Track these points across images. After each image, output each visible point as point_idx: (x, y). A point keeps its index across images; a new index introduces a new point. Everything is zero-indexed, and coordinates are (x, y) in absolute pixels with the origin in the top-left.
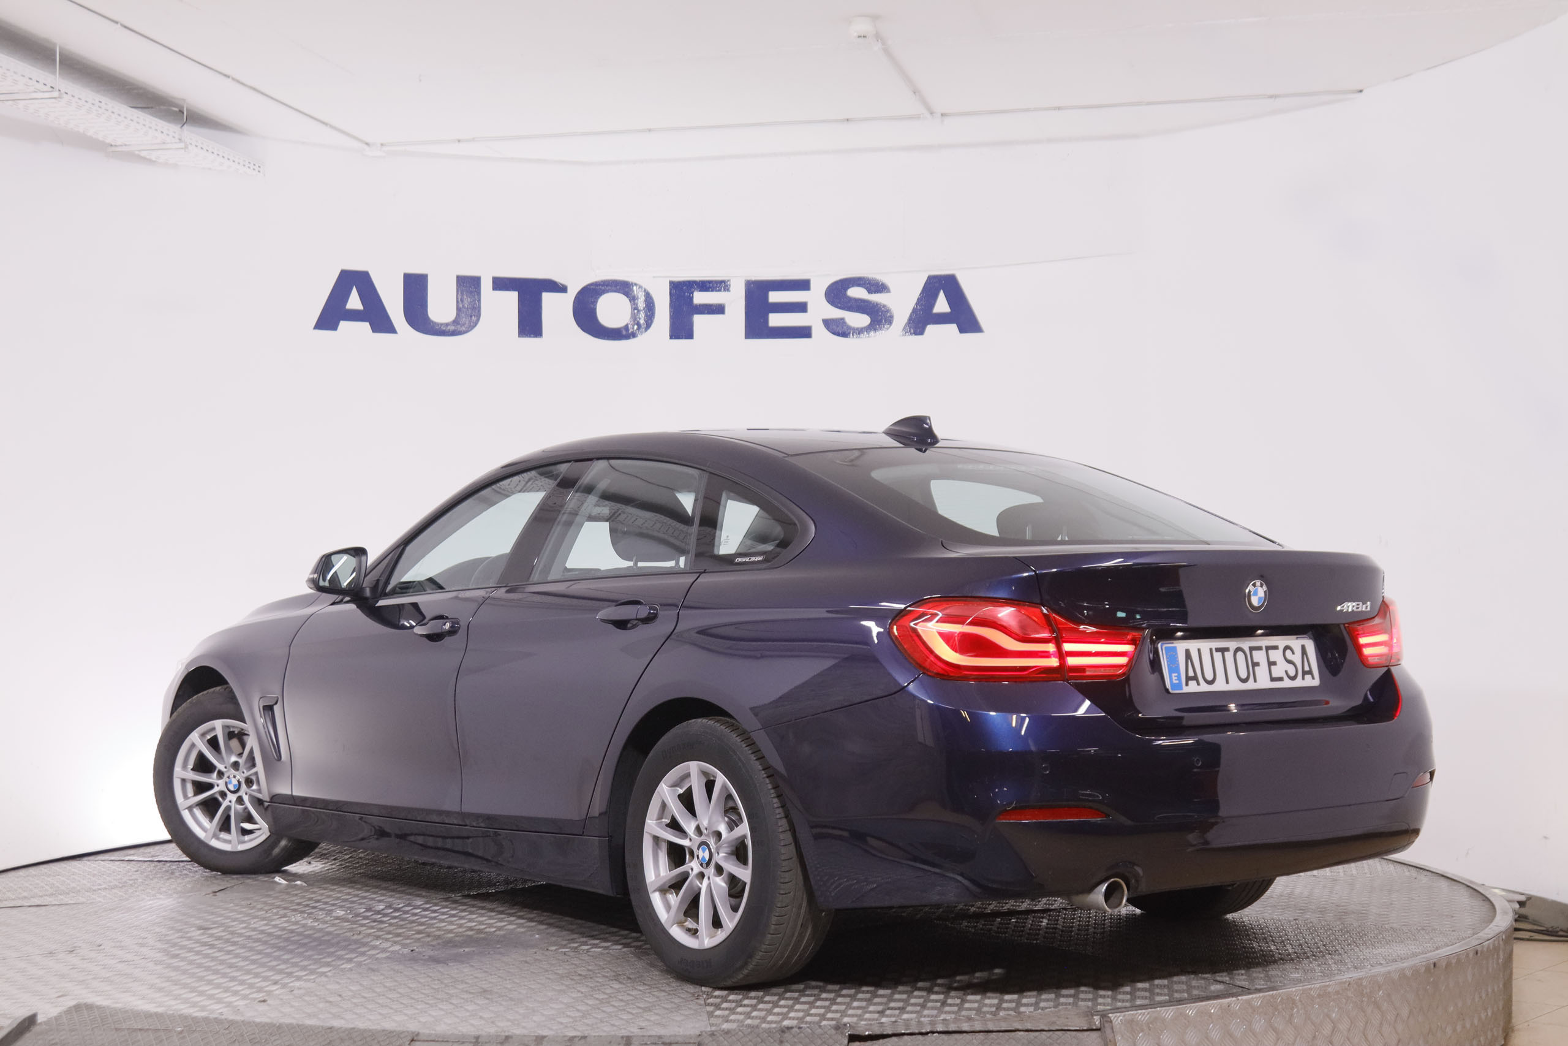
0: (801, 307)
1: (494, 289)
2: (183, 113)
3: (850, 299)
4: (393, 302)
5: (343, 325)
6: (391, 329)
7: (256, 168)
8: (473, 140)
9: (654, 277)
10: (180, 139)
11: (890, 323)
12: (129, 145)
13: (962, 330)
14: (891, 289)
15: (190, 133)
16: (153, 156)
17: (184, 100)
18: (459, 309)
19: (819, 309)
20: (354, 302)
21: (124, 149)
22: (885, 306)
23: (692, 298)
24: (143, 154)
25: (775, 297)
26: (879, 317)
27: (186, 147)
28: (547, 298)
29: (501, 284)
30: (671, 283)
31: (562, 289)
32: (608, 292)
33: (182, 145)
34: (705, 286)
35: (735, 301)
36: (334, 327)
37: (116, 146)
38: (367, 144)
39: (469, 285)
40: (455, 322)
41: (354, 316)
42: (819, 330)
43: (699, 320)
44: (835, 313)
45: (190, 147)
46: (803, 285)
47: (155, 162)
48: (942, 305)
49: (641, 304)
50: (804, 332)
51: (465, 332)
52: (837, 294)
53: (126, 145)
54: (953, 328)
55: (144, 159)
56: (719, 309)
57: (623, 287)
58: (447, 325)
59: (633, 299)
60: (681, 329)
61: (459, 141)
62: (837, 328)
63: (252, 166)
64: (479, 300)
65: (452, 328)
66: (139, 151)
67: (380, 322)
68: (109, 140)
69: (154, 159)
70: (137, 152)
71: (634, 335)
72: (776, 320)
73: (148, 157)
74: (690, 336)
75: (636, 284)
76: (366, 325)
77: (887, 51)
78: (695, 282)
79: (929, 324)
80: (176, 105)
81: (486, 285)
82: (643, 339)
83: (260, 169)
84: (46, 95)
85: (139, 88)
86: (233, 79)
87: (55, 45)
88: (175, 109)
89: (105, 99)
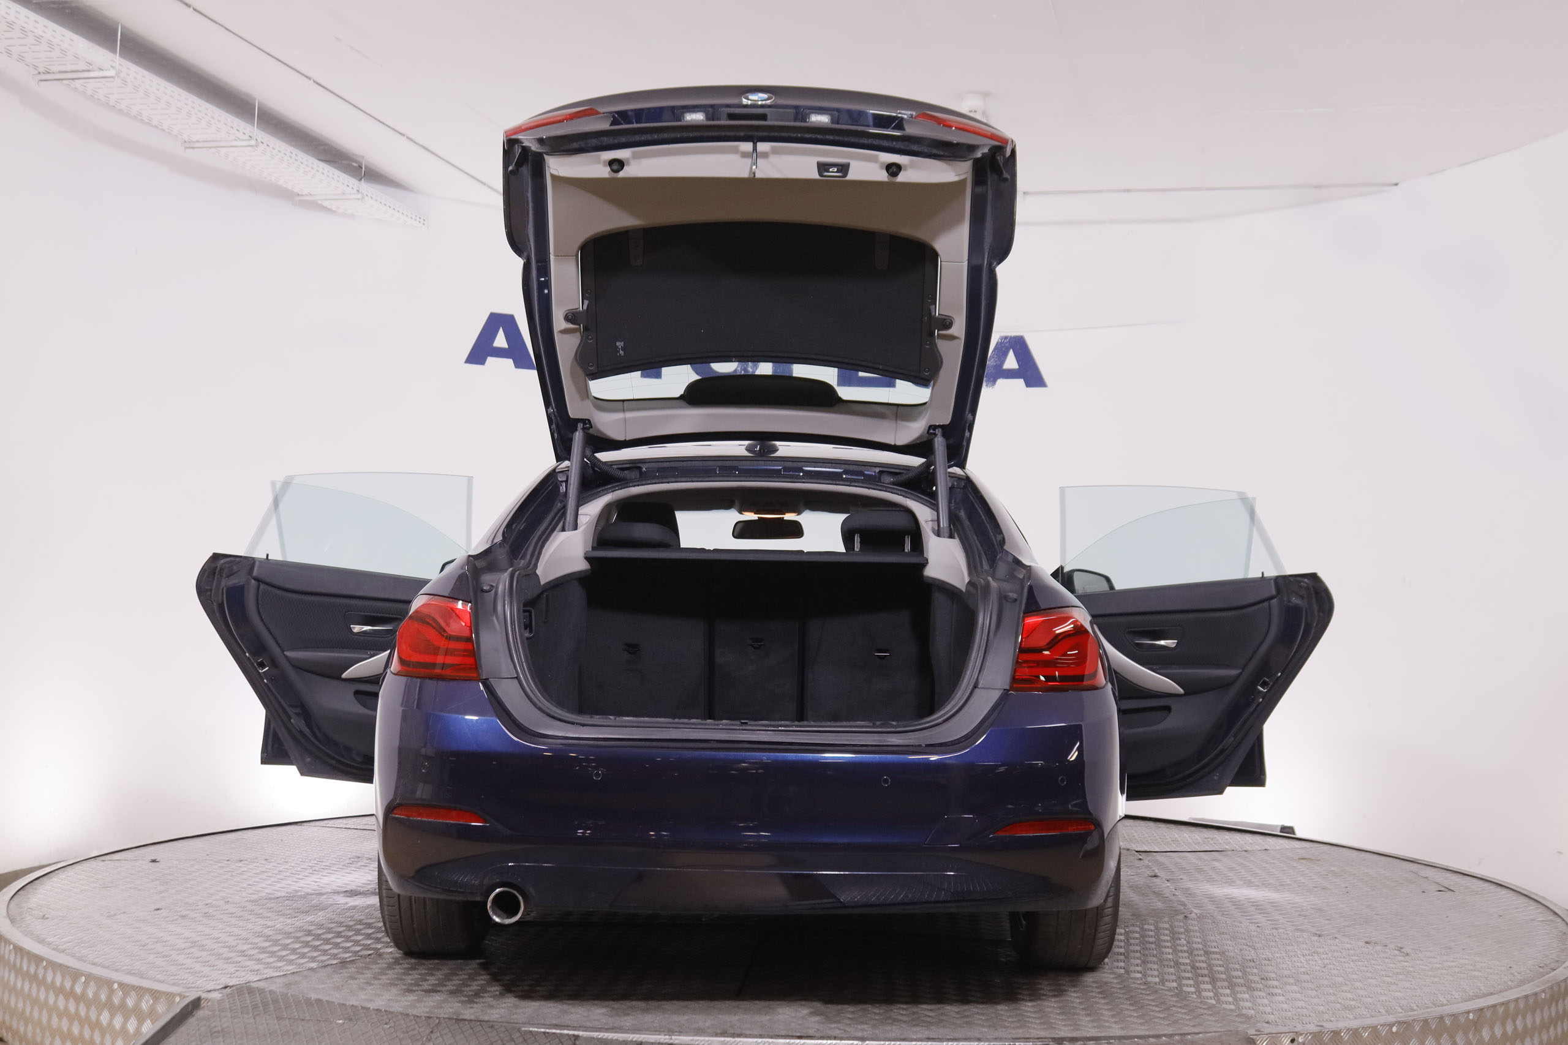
2: (362, 168)
5: (490, 360)
7: (422, 221)
10: (358, 191)
12: (314, 195)
13: (1028, 385)
15: (365, 186)
16: (333, 205)
17: (363, 157)
20: (501, 341)
21: (310, 198)
24: (326, 204)
27: (363, 198)
33: (359, 196)
36: (482, 361)
37: (302, 195)
41: (500, 353)
45: (366, 198)
47: (334, 212)
48: (1011, 363)
53: (311, 195)
54: (1020, 382)
55: (326, 208)
63: (418, 218)
66: (321, 200)
67: (522, 360)
68: (296, 190)
69: (334, 209)
70: (320, 202)
73: (329, 207)
76: (510, 361)
79: (999, 378)
80: (356, 161)
83: (425, 223)
84: (245, 143)
85: (325, 144)
86: (408, 138)
87: (255, 99)
88: (355, 164)
89: (295, 151)
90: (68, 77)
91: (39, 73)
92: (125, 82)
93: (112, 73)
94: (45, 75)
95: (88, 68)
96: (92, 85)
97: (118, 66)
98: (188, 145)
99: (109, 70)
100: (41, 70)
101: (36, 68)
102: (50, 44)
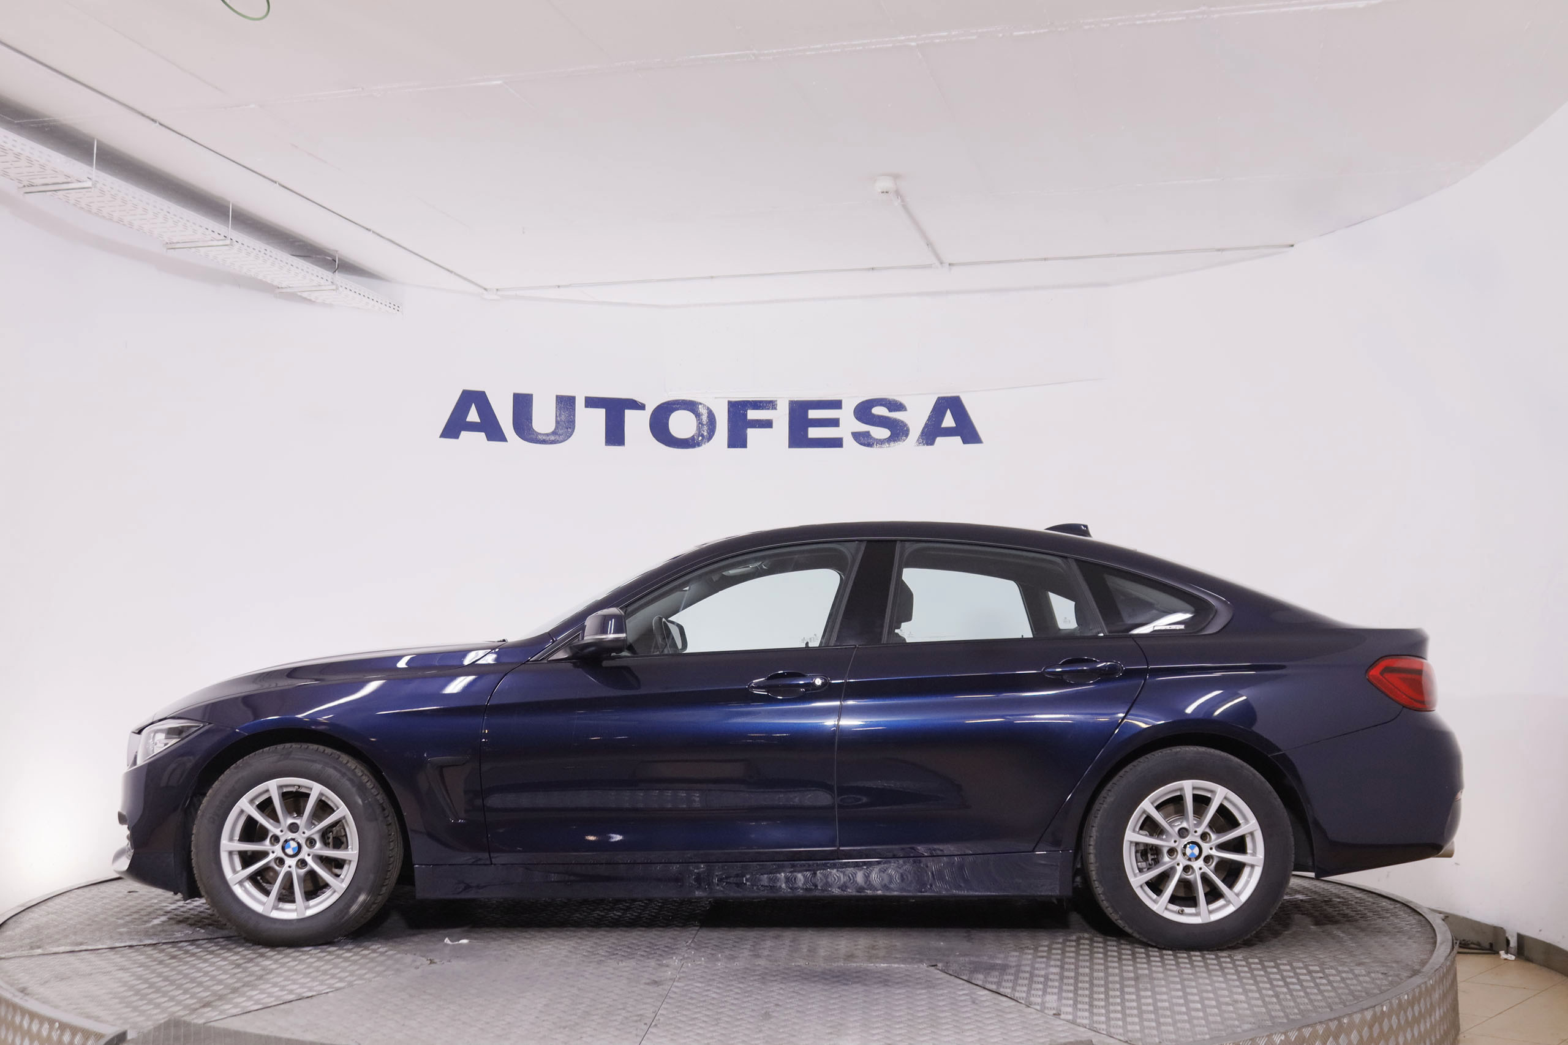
0: (834, 423)
1: (586, 406)
2: (335, 261)
3: (874, 415)
4: (505, 416)
5: (464, 435)
6: (502, 438)
7: (396, 307)
8: (570, 286)
9: (716, 398)
10: (332, 282)
11: (907, 435)
12: (293, 288)
13: (965, 442)
14: (908, 408)
15: (340, 278)
16: (313, 296)
17: (337, 251)
18: (557, 422)
19: (849, 424)
20: (473, 416)
21: (289, 290)
22: (902, 422)
23: (746, 415)
24: (305, 295)
25: (813, 414)
26: (898, 431)
27: (337, 289)
28: (629, 414)
29: (591, 402)
30: (730, 403)
31: (642, 407)
32: (677, 409)
33: (334, 287)
34: (757, 405)
35: (781, 418)
36: (456, 436)
37: (283, 288)
38: (485, 289)
39: (566, 404)
40: (554, 433)
41: (473, 427)
42: (848, 441)
43: (751, 433)
44: (863, 427)
45: (340, 288)
46: (836, 405)
47: (314, 302)
48: (949, 421)
49: (705, 418)
50: (837, 443)
51: (562, 441)
52: (864, 412)
53: (290, 287)
54: (958, 439)
55: (305, 299)
56: (768, 424)
57: (690, 406)
58: (547, 435)
59: (698, 415)
60: (737, 440)
61: (559, 287)
62: (863, 439)
63: (392, 305)
64: (574, 416)
65: (552, 438)
66: (300, 292)
67: (494, 433)
68: (275, 283)
69: (313, 300)
70: (299, 294)
71: (698, 445)
72: (814, 433)
73: (308, 298)
74: (744, 445)
75: (701, 404)
76: (483, 434)
77: (905, 207)
78: (748, 402)
79: (939, 436)
80: (330, 256)
81: (580, 403)
82: (706, 447)
83: (399, 309)
84: (221, 243)
85: (300, 241)
86: (373, 232)
87: (229, 202)
88: (329, 258)
89: (270, 248)
90: (53, 188)
91: (24, 186)
92: (102, 191)
93: (89, 184)
94: (30, 188)
95: (65, 180)
96: (73, 195)
97: (94, 178)
98: (170, 246)
99: (86, 181)
100: (26, 183)
101: (20, 181)
102: (29, 160)
